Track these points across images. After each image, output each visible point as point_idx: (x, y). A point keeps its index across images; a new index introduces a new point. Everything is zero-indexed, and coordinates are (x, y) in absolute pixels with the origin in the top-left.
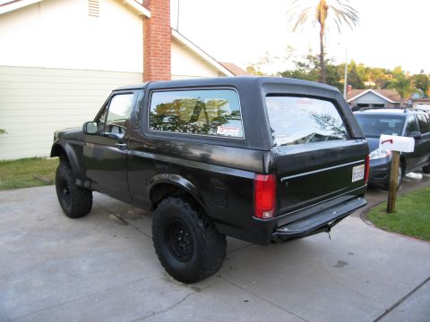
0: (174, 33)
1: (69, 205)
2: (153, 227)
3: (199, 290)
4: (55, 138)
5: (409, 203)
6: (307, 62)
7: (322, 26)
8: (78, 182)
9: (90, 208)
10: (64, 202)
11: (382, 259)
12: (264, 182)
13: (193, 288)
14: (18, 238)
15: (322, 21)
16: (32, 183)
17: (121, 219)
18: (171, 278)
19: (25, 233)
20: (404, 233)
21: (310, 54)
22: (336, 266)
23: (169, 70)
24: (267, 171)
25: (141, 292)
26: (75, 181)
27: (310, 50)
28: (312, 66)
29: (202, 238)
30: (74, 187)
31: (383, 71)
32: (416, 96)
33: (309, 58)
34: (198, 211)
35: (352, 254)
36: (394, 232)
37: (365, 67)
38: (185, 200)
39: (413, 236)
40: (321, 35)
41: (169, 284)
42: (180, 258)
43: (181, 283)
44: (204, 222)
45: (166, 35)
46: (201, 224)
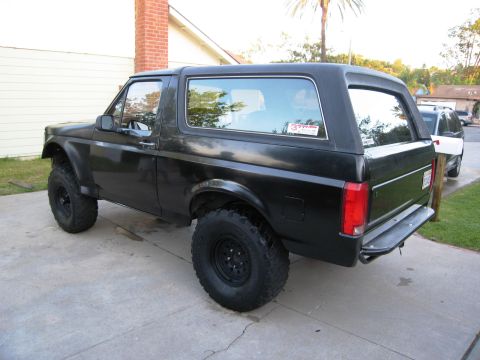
0: (172, 12)
1: (67, 217)
2: (193, 245)
3: (258, 320)
4: (47, 135)
5: (449, 210)
6: (303, 52)
7: (325, 11)
8: (84, 190)
9: (95, 220)
10: (60, 214)
11: (446, 274)
12: (356, 192)
13: (249, 317)
14: (8, 261)
15: (325, 5)
16: (7, 190)
17: (132, 233)
18: (219, 306)
19: (18, 254)
20: (457, 244)
21: (306, 42)
22: (400, 284)
23: (167, 55)
24: (360, 180)
25: (188, 325)
26: (78, 188)
27: (307, 39)
28: (309, 56)
29: (266, 258)
30: (76, 196)
31: (383, 63)
32: (420, 92)
33: (305, 46)
34: (258, 226)
35: (411, 269)
36: (445, 242)
37: (364, 58)
38: (241, 213)
39: (467, 247)
40: (323, 21)
41: (219, 313)
42: (230, 282)
43: (232, 312)
44: (267, 239)
45: (162, 14)
46: (263, 242)
